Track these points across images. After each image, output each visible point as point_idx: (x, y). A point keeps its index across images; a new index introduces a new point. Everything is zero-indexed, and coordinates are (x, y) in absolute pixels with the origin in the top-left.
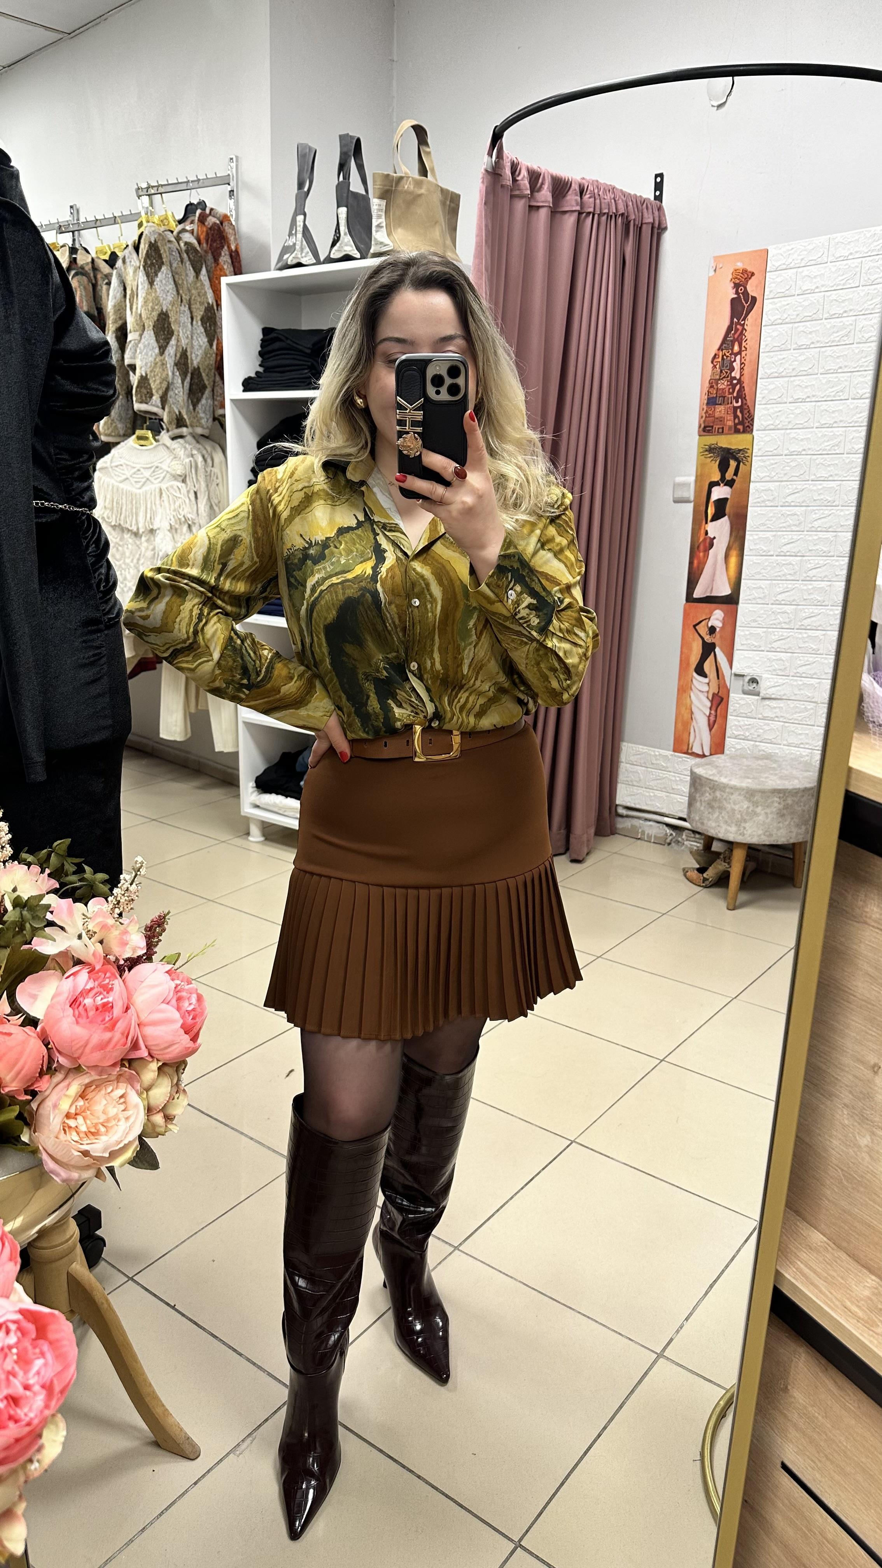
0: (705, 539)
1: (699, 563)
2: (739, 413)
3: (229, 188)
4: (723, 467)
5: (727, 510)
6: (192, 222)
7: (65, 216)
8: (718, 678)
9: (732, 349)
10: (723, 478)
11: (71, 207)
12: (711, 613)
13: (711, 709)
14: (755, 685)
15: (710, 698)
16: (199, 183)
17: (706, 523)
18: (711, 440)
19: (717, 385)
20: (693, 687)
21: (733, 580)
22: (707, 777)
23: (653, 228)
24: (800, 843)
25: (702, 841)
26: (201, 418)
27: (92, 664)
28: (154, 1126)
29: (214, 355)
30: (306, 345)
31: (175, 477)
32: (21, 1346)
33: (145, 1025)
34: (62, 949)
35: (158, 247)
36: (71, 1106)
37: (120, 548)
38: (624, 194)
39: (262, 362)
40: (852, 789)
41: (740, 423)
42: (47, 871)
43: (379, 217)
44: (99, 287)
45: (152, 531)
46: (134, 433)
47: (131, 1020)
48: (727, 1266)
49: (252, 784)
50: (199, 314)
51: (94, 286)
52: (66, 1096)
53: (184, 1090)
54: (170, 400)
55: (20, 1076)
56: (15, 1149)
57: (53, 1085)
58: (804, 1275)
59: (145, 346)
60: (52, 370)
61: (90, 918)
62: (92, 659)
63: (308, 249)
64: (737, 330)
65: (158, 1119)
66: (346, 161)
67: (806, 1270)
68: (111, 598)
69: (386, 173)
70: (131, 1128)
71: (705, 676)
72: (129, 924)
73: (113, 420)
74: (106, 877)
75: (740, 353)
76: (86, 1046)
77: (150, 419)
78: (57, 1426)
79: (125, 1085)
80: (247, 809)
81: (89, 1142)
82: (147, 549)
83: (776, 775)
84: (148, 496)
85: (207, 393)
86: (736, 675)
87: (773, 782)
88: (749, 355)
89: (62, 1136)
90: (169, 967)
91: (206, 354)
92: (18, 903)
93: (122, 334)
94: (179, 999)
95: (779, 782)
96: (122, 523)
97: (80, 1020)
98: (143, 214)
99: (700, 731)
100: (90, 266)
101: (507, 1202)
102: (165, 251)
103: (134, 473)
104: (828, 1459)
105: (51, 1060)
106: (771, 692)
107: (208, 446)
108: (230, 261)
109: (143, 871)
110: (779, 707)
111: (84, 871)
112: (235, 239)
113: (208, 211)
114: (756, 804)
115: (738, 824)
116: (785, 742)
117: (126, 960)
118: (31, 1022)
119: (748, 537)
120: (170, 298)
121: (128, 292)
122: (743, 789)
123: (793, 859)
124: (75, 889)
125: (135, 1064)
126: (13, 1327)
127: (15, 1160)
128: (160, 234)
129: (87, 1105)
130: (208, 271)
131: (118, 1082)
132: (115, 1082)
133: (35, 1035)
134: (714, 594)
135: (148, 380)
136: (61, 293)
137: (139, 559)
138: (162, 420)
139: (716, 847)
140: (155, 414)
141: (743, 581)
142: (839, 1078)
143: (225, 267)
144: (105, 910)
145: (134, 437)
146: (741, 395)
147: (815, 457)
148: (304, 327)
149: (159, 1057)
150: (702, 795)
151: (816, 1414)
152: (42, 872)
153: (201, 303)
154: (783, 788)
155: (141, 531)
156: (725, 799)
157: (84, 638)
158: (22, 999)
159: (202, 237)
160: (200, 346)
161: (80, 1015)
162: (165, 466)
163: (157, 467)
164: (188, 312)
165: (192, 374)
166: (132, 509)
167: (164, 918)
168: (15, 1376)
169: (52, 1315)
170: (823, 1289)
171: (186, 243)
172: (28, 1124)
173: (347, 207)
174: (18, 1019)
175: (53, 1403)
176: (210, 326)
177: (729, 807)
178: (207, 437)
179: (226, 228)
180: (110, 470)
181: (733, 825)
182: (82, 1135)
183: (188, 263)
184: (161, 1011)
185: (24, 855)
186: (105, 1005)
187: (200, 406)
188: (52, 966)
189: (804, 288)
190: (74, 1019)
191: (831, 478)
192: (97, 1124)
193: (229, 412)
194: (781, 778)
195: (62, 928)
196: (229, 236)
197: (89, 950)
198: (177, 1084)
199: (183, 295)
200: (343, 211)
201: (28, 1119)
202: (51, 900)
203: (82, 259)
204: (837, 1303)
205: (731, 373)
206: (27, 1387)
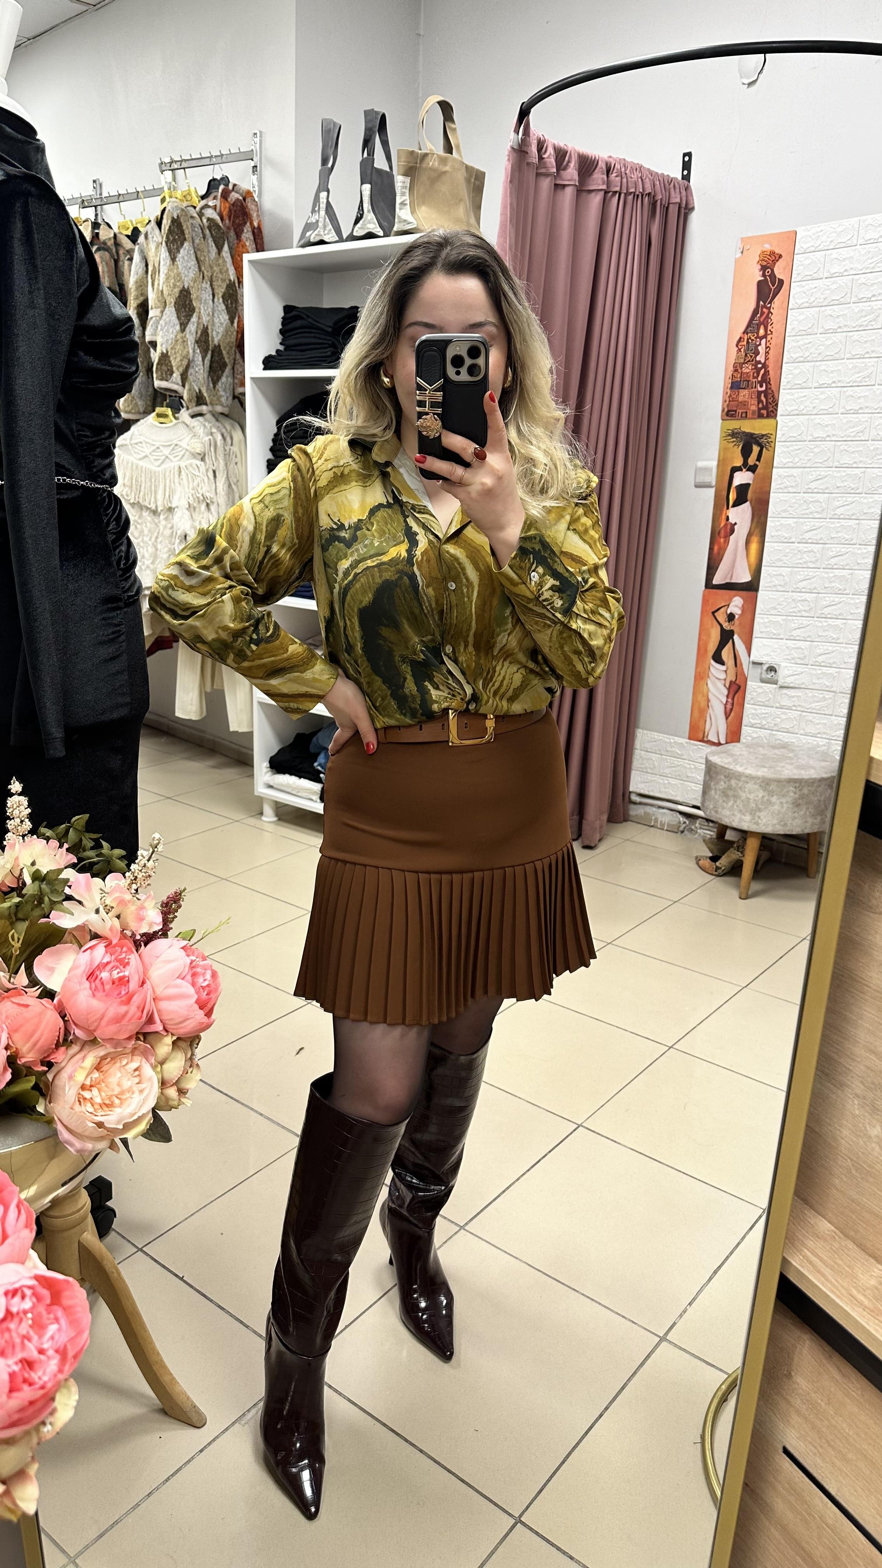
0: (726, 525)
1: (720, 549)
2: (763, 398)
3: (252, 164)
4: (746, 453)
5: (750, 495)
6: (215, 198)
7: (88, 191)
8: (736, 666)
9: (757, 334)
10: (745, 463)
11: (94, 181)
12: (731, 600)
13: (727, 697)
14: (773, 673)
15: (727, 685)
16: (222, 159)
17: (728, 508)
18: (734, 424)
19: (741, 369)
20: (710, 675)
21: (753, 567)
22: (723, 765)
23: (680, 208)
24: (815, 834)
25: (715, 830)
26: (221, 396)
27: (112, 641)
28: (167, 1099)
29: (235, 333)
30: (327, 324)
31: (194, 455)
32: (35, 1312)
33: (161, 1000)
34: (79, 922)
35: (180, 223)
36: (87, 1077)
37: (138, 526)
38: (651, 173)
39: (283, 340)
40: (872, 779)
41: (764, 408)
42: (66, 846)
43: (403, 194)
44: (121, 263)
45: (170, 510)
46: (154, 411)
47: (146, 993)
48: (731, 1253)
49: (266, 764)
50: (220, 291)
51: (116, 262)
52: (82, 1067)
53: (197, 1065)
54: (191, 378)
55: (37, 1047)
56: (31, 1119)
57: (69, 1057)
58: (811, 1263)
59: (166, 323)
60: (75, 345)
61: (107, 893)
62: (111, 636)
63: (330, 226)
64: (763, 313)
65: (172, 1092)
66: (371, 137)
67: (813, 1259)
68: (130, 575)
69: (411, 149)
70: (145, 1101)
71: (723, 663)
72: (145, 900)
73: (133, 397)
74: (123, 852)
75: (765, 336)
76: (101, 1019)
77: (170, 396)
78: (69, 1389)
79: (139, 1058)
80: (260, 790)
81: (103, 1113)
82: (165, 527)
83: (792, 764)
84: (167, 473)
85: (228, 370)
86: (754, 663)
87: (788, 771)
88: (774, 339)
89: (77, 1107)
90: (184, 943)
91: (227, 331)
92: (37, 877)
93: (143, 309)
94: (194, 975)
95: (795, 772)
96: (141, 501)
97: (96, 993)
98: (166, 189)
99: (716, 716)
100: (112, 240)
101: (513, 1183)
102: (187, 227)
103: (154, 451)
104: (829, 1445)
105: (67, 1032)
106: (789, 681)
107: (228, 424)
108: (252, 238)
109: (160, 848)
110: (797, 696)
111: (101, 847)
112: (258, 216)
113: (231, 187)
114: (771, 793)
115: (753, 812)
116: (802, 732)
117: (143, 935)
118: (49, 994)
119: (769, 523)
120: (191, 275)
121: (150, 268)
122: (759, 778)
123: (807, 849)
124: (94, 864)
125: (150, 1038)
126: (28, 1292)
127: (29, 1130)
128: (182, 210)
129: (102, 1077)
130: (230, 248)
131: (132, 1055)
132: (130, 1055)
133: (52, 1007)
134: (733, 581)
135: (169, 357)
136: (86, 268)
137: (157, 538)
138: (182, 398)
139: (729, 836)
140: (175, 391)
141: (763, 568)
142: (851, 1068)
143: (248, 244)
144: (122, 885)
145: (154, 414)
146: (765, 380)
147: (839, 443)
148: (326, 305)
149: (174, 1032)
150: (717, 783)
151: (819, 1401)
152: (61, 846)
153: (223, 280)
154: (800, 777)
155: (159, 509)
156: (740, 788)
157: (104, 616)
158: (39, 972)
159: (225, 213)
160: (222, 324)
161: (96, 988)
162: (184, 444)
163: (176, 445)
164: (209, 289)
165: (213, 352)
166: (151, 486)
167: (180, 894)
168: (29, 1340)
169: (67, 1282)
170: (830, 1277)
171: (209, 219)
172: (43, 1095)
173: (371, 184)
174: (35, 991)
175: (67, 1368)
176: (232, 303)
177: (744, 795)
178: (227, 416)
179: (249, 204)
180: (130, 447)
181: (748, 814)
182: (97, 1107)
183: (210, 240)
184: (177, 986)
185: (43, 830)
186: (121, 979)
187: (220, 384)
188: (69, 939)
189: (833, 271)
190: (90, 992)
191: (854, 465)
192: (111, 1096)
193: (249, 390)
194: (798, 767)
195: (80, 902)
196: (252, 212)
197: (107, 924)
198: (191, 1059)
199: (205, 273)
200: (367, 188)
201: (43, 1090)
202: (70, 874)
203: (105, 234)
204: (843, 1291)
205: (756, 357)
206: (41, 1352)
